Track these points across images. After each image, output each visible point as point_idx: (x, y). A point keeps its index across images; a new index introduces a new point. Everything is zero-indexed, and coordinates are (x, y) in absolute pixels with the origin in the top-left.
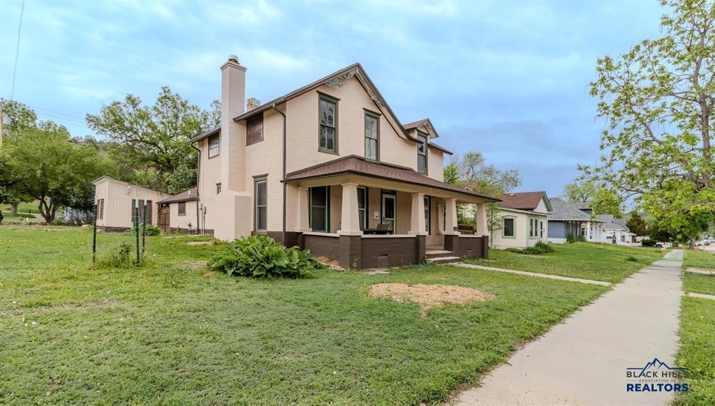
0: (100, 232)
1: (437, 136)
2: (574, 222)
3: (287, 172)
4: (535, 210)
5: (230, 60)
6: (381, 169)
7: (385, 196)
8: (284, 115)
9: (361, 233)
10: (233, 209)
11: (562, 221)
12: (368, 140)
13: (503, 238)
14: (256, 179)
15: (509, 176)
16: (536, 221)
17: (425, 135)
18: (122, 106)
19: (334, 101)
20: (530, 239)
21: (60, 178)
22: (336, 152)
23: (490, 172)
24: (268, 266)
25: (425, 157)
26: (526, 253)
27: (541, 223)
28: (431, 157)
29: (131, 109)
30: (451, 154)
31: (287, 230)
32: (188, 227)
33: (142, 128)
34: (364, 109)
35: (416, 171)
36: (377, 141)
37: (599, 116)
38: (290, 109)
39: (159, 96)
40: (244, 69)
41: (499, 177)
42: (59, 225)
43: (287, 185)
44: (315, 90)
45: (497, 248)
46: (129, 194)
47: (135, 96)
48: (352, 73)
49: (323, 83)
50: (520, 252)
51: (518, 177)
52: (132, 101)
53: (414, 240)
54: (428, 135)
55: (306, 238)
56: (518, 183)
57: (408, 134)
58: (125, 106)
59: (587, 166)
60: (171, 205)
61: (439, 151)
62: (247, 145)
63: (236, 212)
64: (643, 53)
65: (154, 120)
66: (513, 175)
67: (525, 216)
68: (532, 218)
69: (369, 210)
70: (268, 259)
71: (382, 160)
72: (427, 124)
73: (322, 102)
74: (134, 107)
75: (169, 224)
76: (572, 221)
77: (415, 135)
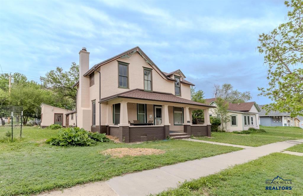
0: (40, 128)
1: (185, 77)
2: (277, 117)
3: (101, 98)
4: (249, 111)
5: (83, 49)
6: (153, 94)
7: (156, 107)
8: (99, 72)
9: (129, 125)
10: (82, 116)
11: (269, 117)
12: (146, 82)
13: (231, 126)
14: (93, 102)
15: (245, 95)
16: (248, 117)
17: (179, 77)
18: (54, 72)
19: (127, 64)
20: (245, 126)
21: (28, 105)
22: (128, 88)
23: (235, 93)
24: (69, 141)
25: (180, 88)
26: (242, 134)
27: (252, 118)
28: (183, 87)
29: (59, 73)
30: (194, 85)
31: (101, 125)
32: (74, 125)
33: (63, 82)
34: (143, 67)
35: (174, 95)
36: (151, 82)
37: (265, 62)
38: (102, 70)
39: (71, 67)
40: (89, 53)
41: (240, 96)
42: (28, 126)
43: (101, 104)
44: (116, 60)
45: (229, 131)
46: (53, 111)
47: (60, 67)
48: (135, 51)
49: (120, 56)
50: (239, 133)
51: (250, 95)
52: (59, 70)
53: (163, 128)
54: (180, 77)
55: (111, 128)
56: (250, 98)
57: (168, 78)
58: (56, 72)
59: (262, 88)
60: (69, 115)
61: (188, 84)
62: (90, 87)
63: (83, 117)
64: (282, 30)
65: (69, 77)
66: (247, 94)
67: (241, 114)
68: (245, 115)
69: (147, 114)
70: (70, 138)
71: (154, 90)
72: (179, 72)
73: (120, 65)
74: (60, 72)
75: (69, 124)
76: (276, 116)
77: (173, 78)
